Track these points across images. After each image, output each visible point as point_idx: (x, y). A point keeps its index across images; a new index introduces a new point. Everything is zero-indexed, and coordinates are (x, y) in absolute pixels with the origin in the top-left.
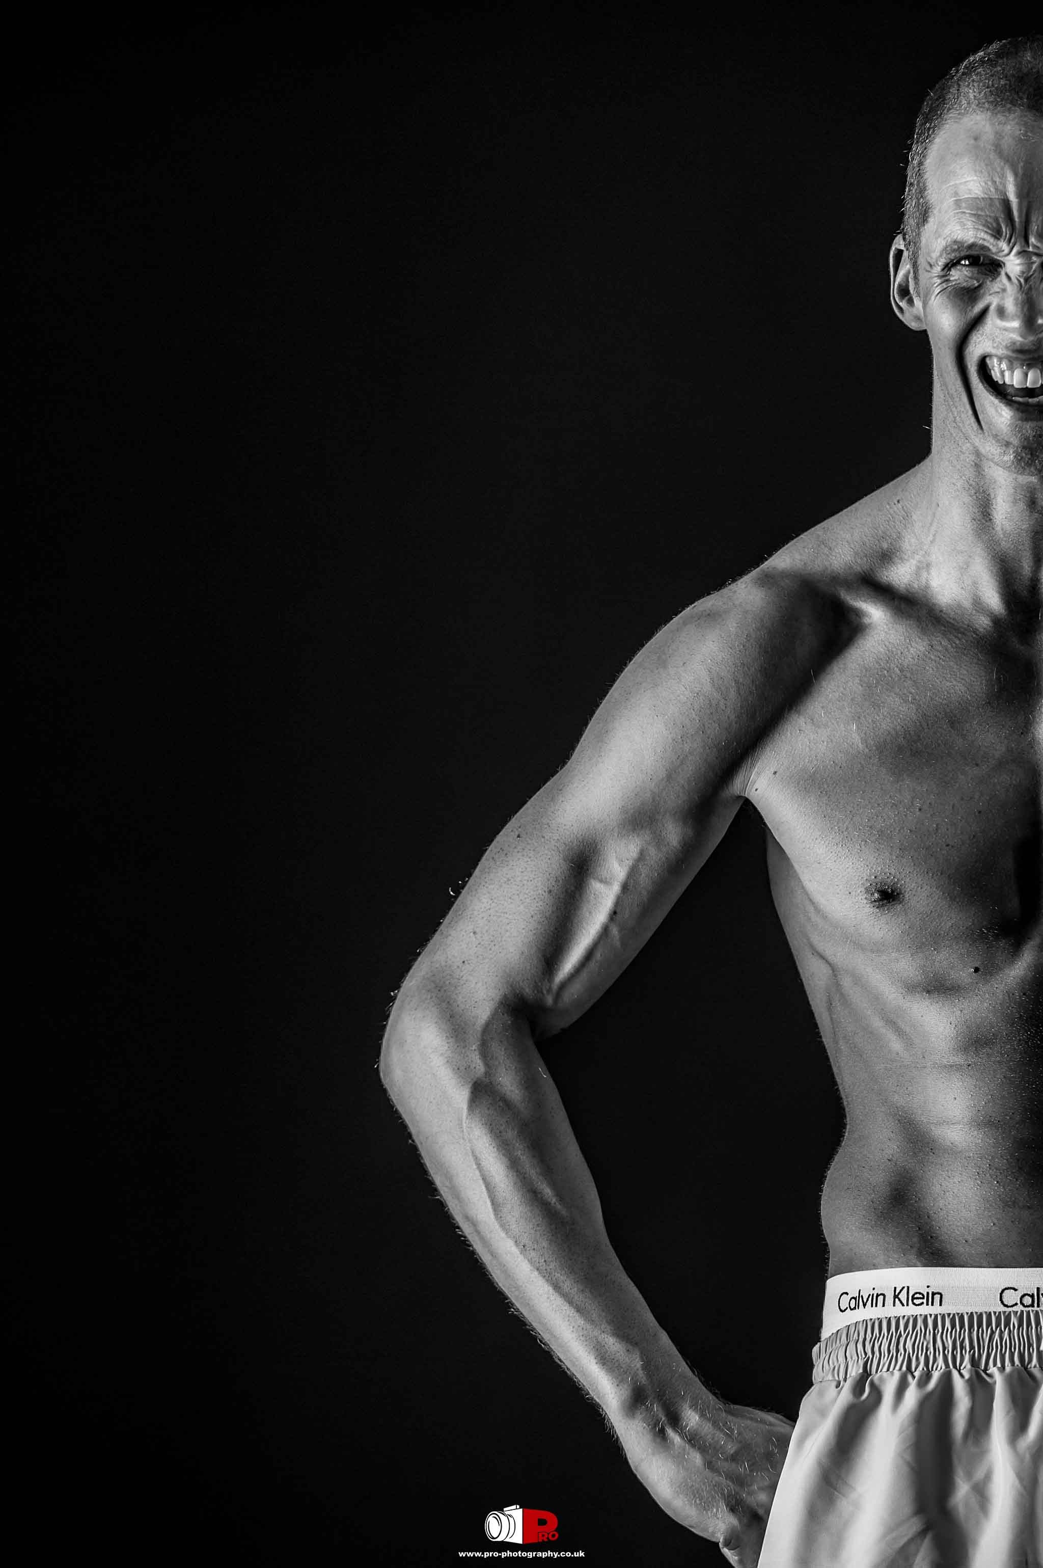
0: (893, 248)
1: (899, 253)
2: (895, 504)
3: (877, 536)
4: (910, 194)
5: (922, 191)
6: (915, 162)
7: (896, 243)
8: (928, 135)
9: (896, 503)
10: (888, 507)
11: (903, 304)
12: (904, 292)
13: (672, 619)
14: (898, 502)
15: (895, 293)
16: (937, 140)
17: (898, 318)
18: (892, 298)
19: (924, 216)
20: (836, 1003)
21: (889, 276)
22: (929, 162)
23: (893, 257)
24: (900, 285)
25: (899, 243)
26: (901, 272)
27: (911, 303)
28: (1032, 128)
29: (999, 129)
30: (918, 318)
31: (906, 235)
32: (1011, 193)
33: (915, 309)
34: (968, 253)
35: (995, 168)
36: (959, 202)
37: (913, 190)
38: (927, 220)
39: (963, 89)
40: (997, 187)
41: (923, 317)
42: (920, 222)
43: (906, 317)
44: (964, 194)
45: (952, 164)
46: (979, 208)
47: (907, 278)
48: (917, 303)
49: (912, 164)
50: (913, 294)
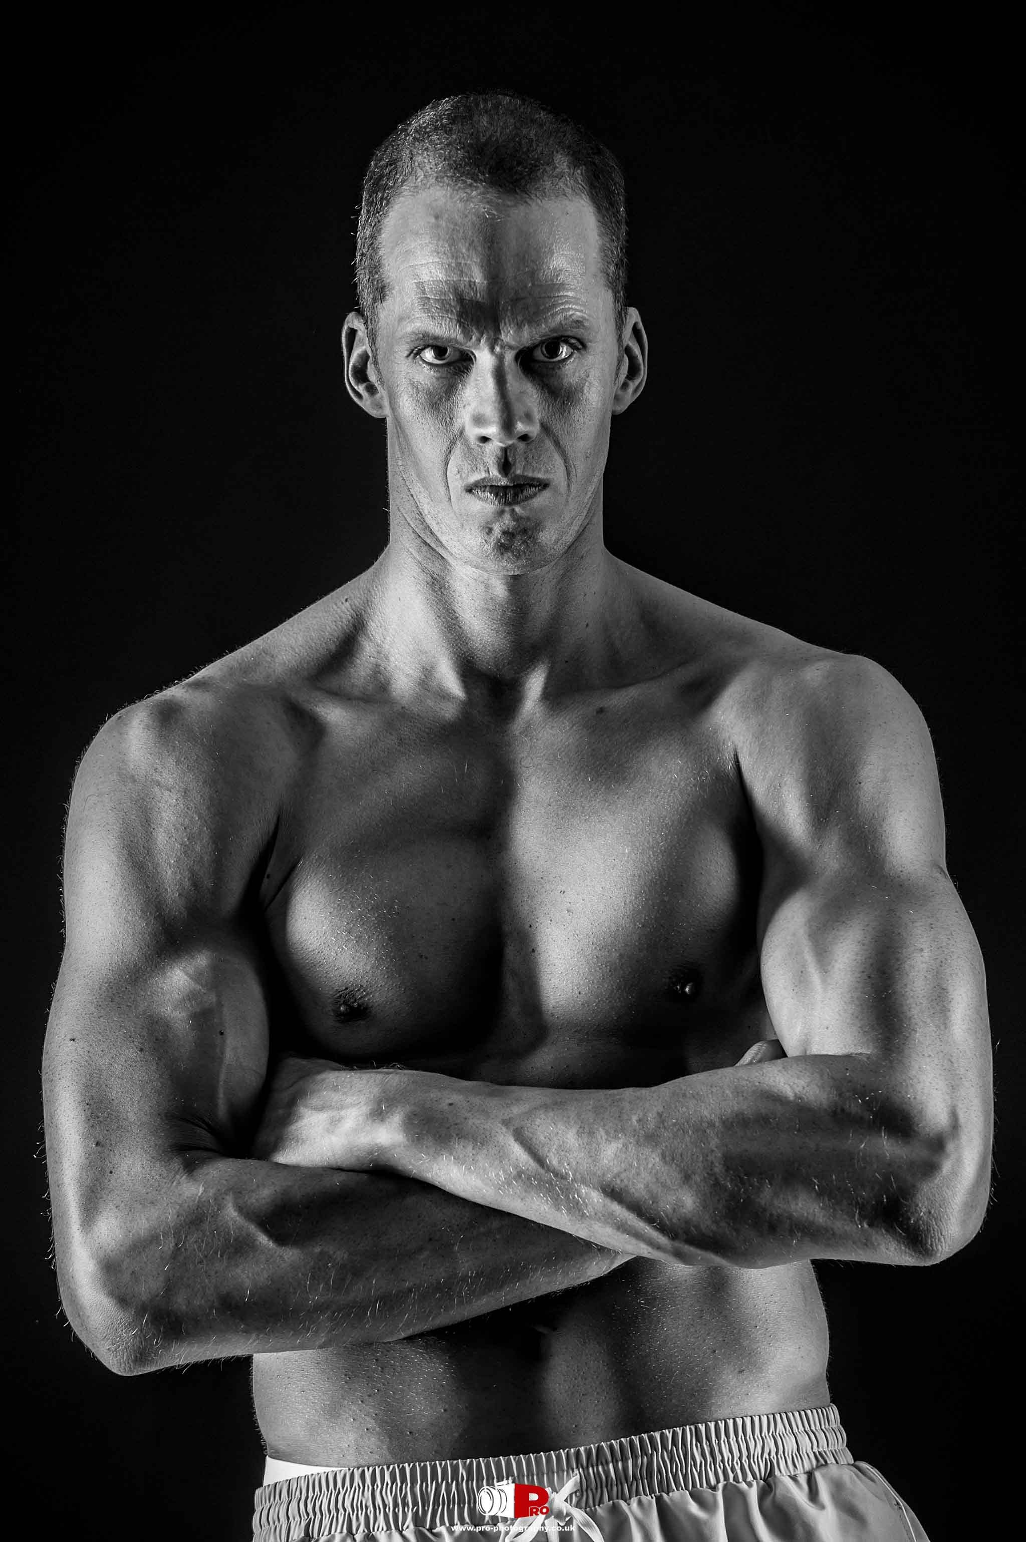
0: (345, 328)
1: (352, 333)
2: (342, 603)
3: (324, 639)
4: (362, 265)
5: (375, 268)
6: (367, 234)
7: (348, 323)
8: (379, 209)
9: (344, 602)
10: (335, 607)
11: (361, 388)
12: (361, 374)
14: (346, 600)
15: (350, 375)
17: (355, 403)
18: (346, 381)
19: (381, 292)
21: (342, 357)
22: (385, 236)
23: (346, 337)
24: (354, 367)
25: (353, 321)
26: (357, 352)
27: (371, 389)
28: (497, 207)
29: (460, 205)
30: (380, 407)
31: (360, 313)
32: (478, 277)
33: (378, 396)
34: (435, 343)
35: (458, 251)
36: (420, 285)
37: (366, 263)
38: (383, 299)
39: (419, 159)
40: (460, 269)
41: (386, 403)
42: (374, 300)
43: (366, 404)
44: (425, 277)
45: (412, 244)
46: (442, 293)
47: (364, 358)
48: (379, 388)
49: (363, 233)
50: (373, 377)
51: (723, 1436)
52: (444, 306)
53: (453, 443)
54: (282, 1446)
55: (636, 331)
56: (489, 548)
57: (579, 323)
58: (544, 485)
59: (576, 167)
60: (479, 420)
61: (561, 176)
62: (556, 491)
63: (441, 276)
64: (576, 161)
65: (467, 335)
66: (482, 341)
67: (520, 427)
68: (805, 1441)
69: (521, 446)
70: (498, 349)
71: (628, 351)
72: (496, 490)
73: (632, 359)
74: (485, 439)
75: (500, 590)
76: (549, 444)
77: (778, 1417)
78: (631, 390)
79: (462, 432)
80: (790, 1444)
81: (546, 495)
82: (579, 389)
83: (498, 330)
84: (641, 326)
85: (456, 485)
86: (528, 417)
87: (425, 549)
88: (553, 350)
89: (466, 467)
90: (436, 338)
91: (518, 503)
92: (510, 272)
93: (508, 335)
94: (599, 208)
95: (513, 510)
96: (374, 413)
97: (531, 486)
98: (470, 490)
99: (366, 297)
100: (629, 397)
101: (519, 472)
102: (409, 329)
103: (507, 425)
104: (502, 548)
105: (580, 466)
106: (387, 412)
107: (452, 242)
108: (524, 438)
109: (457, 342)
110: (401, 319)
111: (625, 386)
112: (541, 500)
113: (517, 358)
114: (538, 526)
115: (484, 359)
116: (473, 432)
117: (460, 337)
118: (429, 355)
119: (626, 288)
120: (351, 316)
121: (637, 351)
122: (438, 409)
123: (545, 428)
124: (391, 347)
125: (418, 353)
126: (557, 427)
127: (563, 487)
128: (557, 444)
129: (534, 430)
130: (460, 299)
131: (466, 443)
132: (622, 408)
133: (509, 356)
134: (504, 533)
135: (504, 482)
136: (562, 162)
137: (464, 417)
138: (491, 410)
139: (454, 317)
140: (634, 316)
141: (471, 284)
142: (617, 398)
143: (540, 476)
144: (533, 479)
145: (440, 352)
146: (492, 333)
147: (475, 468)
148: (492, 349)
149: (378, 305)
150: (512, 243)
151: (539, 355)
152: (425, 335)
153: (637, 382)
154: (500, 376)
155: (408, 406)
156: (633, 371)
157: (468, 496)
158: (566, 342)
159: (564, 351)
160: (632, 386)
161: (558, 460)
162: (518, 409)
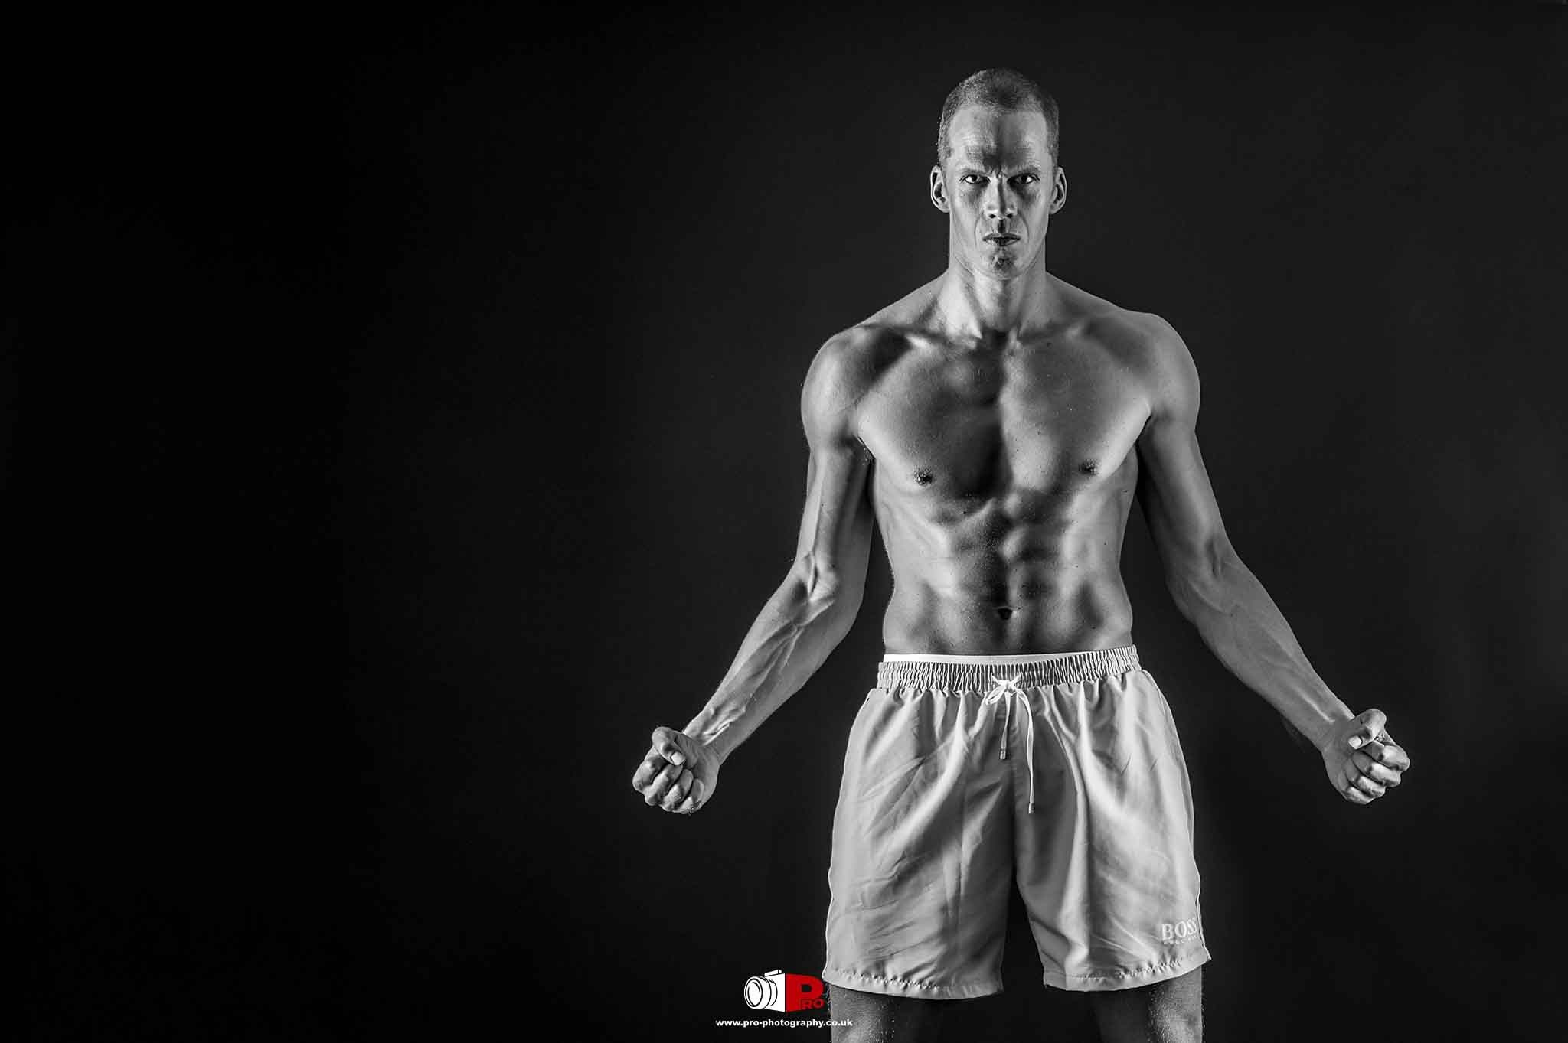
0: (933, 173)
1: (935, 175)
2: (928, 293)
3: (918, 307)
4: (941, 143)
5: (947, 143)
6: (944, 128)
7: (934, 171)
8: (949, 117)
10: (924, 294)
11: (938, 200)
12: (938, 194)
13: (817, 352)
14: (930, 291)
15: (933, 194)
16: (955, 118)
17: (935, 207)
18: (932, 197)
19: (949, 153)
20: (891, 526)
21: (930, 186)
22: (952, 129)
23: (932, 178)
24: (936, 190)
25: (936, 170)
26: (937, 183)
27: (943, 200)
28: (1002, 114)
29: (986, 113)
30: (946, 207)
31: (939, 165)
32: (993, 144)
33: (945, 202)
34: (972, 174)
35: (984, 132)
36: (967, 148)
37: (943, 141)
38: (950, 156)
39: (968, 94)
40: (985, 140)
41: (949, 206)
42: (946, 157)
43: (940, 207)
44: (969, 144)
45: (963, 130)
46: (976, 151)
47: (940, 186)
48: (946, 198)
49: (942, 128)
50: (944, 195)
51: (1087, 660)
52: (977, 157)
53: (978, 218)
54: (893, 647)
55: (1061, 178)
56: (992, 266)
57: (1036, 169)
58: (1018, 239)
59: (1038, 100)
60: (990, 208)
61: (1031, 103)
62: (1023, 242)
63: (976, 143)
64: (1038, 98)
65: (987, 169)
66: (994, 173)
67: (1009, 211)
68: (1121, 661)
69: (1009, 220)
70: (1000, 176)
71: (1058, 186)
72: (996, 239)
73: (1059, 190)
74: (993, 216)
75: (998, 288)
76: (1021, 220)
77: (1109, 651)
78: (1058, 204)
79: (982, 214)
80: (1115, 663)
81: (1019, 242)
82: (1034, 196)
83: (1000, 169)
84: (1064, 176)
85: (979, 237)
86: (1012, 207)
87: (965, 272)
88: (1024, 178)
89: (983, 228)
90: (973, 171)
91: (1005, 245)
92: (1007, 142)
93: (1005, 170)
94: (1045, 116)
95: (1004, 249)
96: (943, 210)
97: (1013, 239)
98: (985, 240)
99: (942, 158)
100: (1058, 207)
101: (1007, 231)
102: (962, 167)
103: (1003, 209)
104: (998, 266)
105: (1034, 232)
106: (950, 209)
107: (982, 129)
108: (1010, 216)
109: (982, 172)
110: (957, 165)
111: (1055, 202)
112: (1016, 245)
113: (1008, 181)
114: (1015, 258)
115: (994, 181)
116: (987, 213)
117: (984, 171)
118: (969, 179)
119: (1059, 158)
120: (936, 167)
121: (1061, 187)
122: (973, 203)
123: (1019, 213)
124: (952, 177)
125: (965, 179)
126: (1024, 213)
127: (1026, 241)
128: (1024, 220)
129: (1015, 213)
130: (984, 154)
131: (984, 218)
132: (1054, 212)
133: (1005, 180)
134: (1000, 259)
135: (1000, 236)
136: (1031, 98)
137: (984, 206)
138: (996, 203)
139: (981, 162)
140: (1061, 171)
141: (989, 147)
142: (1052, 207)
143: (1016, 234)
144: (1014, 235)
145: (974, 178)
146: (998, 170)
147: (988, 230)
148: (997, 176)
149: (948, 159)
150: (1008, 128)
151: (1019, 180)
152: (969, 170)
153: (1061, 201)
154: (1000, 188)
155: (959, 202)
156: (1059, 196)
157: (984, 242)
158: (1030, 176)
159: (1029, 179)
160: (1059, 202)
161: (1024, 227)
162: (1008, 203)
